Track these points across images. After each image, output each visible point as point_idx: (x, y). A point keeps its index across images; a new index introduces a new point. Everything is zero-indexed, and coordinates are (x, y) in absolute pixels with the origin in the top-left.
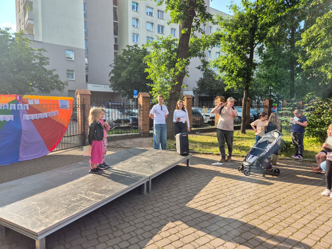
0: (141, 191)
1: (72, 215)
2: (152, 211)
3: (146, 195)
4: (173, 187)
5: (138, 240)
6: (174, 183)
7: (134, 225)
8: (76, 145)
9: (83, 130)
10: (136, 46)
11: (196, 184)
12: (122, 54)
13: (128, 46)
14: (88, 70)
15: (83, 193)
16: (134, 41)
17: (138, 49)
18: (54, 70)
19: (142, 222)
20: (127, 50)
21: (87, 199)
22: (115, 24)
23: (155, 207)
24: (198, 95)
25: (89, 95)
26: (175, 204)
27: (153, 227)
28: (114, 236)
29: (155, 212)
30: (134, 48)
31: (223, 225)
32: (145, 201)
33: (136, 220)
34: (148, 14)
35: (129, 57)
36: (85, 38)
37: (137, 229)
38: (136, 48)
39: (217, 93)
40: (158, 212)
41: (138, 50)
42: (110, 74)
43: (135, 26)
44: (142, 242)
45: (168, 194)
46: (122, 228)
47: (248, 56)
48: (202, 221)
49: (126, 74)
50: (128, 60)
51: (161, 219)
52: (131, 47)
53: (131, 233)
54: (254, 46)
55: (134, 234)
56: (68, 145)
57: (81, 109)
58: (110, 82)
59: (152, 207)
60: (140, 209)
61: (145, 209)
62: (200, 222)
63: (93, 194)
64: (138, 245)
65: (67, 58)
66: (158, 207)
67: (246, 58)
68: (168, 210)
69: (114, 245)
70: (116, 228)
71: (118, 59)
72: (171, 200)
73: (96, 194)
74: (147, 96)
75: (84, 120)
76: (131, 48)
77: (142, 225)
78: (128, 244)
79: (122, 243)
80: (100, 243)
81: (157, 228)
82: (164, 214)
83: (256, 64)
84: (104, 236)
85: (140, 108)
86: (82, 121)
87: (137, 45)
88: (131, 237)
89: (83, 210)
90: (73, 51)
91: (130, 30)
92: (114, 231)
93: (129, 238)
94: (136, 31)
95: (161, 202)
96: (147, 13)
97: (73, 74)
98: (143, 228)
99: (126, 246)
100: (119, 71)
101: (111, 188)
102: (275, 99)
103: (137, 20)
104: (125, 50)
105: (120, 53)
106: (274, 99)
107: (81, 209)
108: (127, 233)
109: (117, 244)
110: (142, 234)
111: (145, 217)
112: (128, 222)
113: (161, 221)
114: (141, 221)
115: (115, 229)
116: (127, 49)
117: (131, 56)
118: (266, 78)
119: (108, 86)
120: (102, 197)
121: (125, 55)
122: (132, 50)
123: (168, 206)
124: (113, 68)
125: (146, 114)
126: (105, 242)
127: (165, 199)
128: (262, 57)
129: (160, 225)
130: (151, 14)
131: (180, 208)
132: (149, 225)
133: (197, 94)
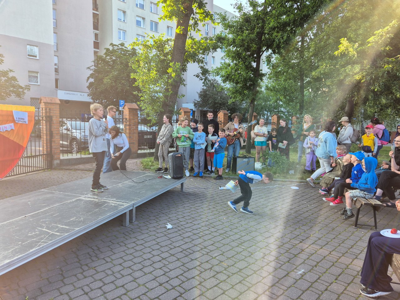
0: (122, 221)
1: (27, 253)
2: (134, 245)
3: (129, 226)
4: (162, 215)
5: (114, 279)
6: (163, 212)
7: (110, 262)
8: (39, 168)
9: (49, 149)
10: (122, 45)
11: (189, 211)
12: (104, 54)
13: (112, 44)
14: (58, 72)
15: (44, 226)
16: (120, 38)
17: (125, 48)
18: (11, 71)
19: (121, 258)
20: (111, 50)
21: (49, 233)
22: (95, 16)
23: (138, 240)
24: (200, 109)
25: (58, 104)
26: (162, 235)
27: (134, 263)
28: (84, 275)
29: (137, 245)
30: (120, 47)
31: (216, 255)
32: (127, 234)
33: (114, 256)
34: (139, 7)
35: (114, 58)
36: (54, 30)
37: (115, 265)
38: (123, 47)
39: (222, 107)
40: (142, 244)
41: (126, 50)
42: (88, 78)
43: (121, 20)
44: (119, 280)
45: (155, 224)
46: (96, 266)
47: (254, 65)
48: (193, 252)
49: (110, 80)
50: (112, 63)
51: (144, 253)
52: (116, 45)
53: (106, 271)
54: (261, 53)
55: (109, 272)
56: (28, 168)
57: (46, 122)
58: (88, 90)
59: (134, 240)
60: (119, 243)
61: (126, 242)
62: (191, 254)
63: (58, 227)
64: (114, 284)
65: (29, 55)
66: (142, 239)
67: (252, 67)
68: (154, 242)
69: (84, 286)
70: (87, 266)
71: (98, 59)
72: (158, 231)
73: (62, 226)
74: (134, 108)
75: (50, 136)
76: (116, 47)
77: (121, 261)
78: (102, 284)
79: (94, 283)
80: (65, 285)
81: (139, 263)
82: (149, 247)
83: (263, 75)
84: (71, 276)
85: (126, 122)
86: (48, 138)
87: (124, 44)
88: (106, 275)
89: (43, 247)
90: (37, 46)
91: (116, 25)
92: (85, 269)
93: (103, 277)
94: (123, 26)
95: (147, 233)
96: (137, 5)
97: (37, 77)
98: (122, 264)
99: (98, 287)
100: (100, 75)
101: (82, 219)
102: (286, 116)
103: (124, 12)
104: (108, 50)
105: (102, 52)
106: (284, 115)
107: (40, 245)
108: (101, 272)
109: (88, 285)
110: (120, 271)
111: (125, 251)
112: (104, 259)
113: (145, 255)
114: (119, 257)
115: (85, 268)
116: (111, 48)
117: (116, 57)
118: (275, 90)
119: (86, 94)
120: (71, 229)
121: (108, 56)
122: (118, 49)
123: (155, 237)
124: (92, 72)
125: (133, 130)
126: (72, 284)
127: (151, 230)
128: (270, 67)
129: (143, 260)
130: (142, 7)
131: (168, 239)
132: (130, 260)
133: (198, 108)
